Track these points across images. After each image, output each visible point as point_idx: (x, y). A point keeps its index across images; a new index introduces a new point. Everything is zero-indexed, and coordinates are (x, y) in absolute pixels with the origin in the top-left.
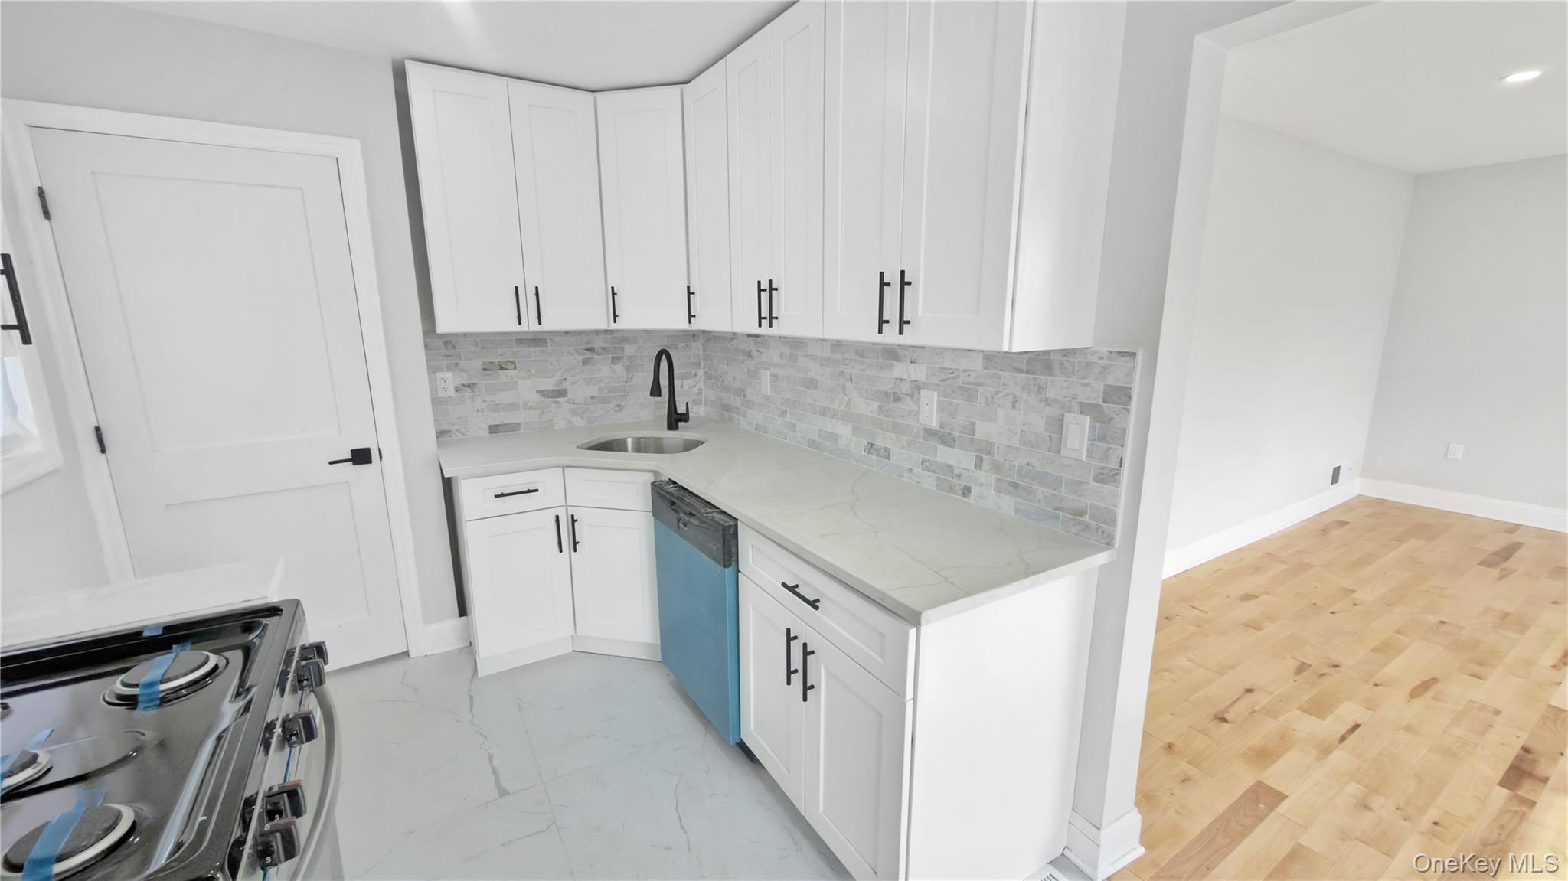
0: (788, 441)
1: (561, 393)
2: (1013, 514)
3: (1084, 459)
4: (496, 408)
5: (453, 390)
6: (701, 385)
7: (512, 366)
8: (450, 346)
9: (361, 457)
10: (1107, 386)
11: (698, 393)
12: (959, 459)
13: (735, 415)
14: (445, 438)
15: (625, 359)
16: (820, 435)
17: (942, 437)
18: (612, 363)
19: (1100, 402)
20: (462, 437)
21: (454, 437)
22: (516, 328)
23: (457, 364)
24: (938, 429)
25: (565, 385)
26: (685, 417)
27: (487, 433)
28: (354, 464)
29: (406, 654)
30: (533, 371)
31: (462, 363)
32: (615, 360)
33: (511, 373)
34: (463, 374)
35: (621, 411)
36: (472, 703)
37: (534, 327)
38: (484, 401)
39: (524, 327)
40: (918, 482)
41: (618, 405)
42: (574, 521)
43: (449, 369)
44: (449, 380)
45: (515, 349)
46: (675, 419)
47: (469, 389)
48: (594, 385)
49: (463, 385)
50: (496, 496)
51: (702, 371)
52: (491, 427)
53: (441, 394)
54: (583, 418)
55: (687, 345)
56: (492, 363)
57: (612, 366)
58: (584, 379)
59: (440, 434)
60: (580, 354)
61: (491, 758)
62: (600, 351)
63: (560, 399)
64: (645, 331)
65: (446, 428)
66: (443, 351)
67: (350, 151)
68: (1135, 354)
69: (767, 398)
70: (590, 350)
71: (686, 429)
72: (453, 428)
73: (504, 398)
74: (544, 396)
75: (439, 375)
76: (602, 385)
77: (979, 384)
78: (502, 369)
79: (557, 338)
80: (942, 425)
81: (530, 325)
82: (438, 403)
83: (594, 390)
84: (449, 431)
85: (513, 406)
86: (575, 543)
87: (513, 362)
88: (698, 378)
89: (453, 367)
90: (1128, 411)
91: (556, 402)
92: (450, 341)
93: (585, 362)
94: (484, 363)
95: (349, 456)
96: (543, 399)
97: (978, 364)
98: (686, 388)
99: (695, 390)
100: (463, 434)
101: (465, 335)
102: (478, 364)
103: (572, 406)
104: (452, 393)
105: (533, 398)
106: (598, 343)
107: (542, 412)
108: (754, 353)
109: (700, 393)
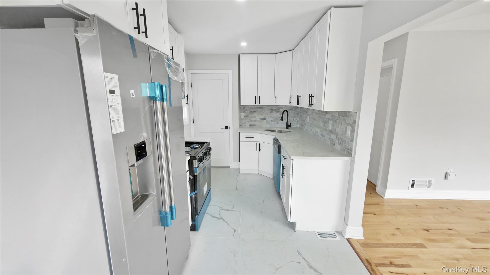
0: (310, 133)
1: (265, 119)
2: (340, 150)
3: (349, 136)
4: (251, 121)
5: (244, 117)
6: (298, 119)
7: (255, 113)
8: (244, 108)
9: (226, 128)
10: (353, 120)
11: (297, 122)
12: (333, 137)
13: (303, 127)
14: (241, 126)
15: (280, 112)
16: (315, 132)
17: (331, 132)
18: (277, 113)
19: (352, 123)
20: (244, 126)
21: (243, 126)
22: (255, 105)
23: (245, 112)
24: (331, 130)
25: (266, 117)
26: (290, 126)
27: (249, 126)
28: (225, 129)
29: (230, 167)
30: (259, 114)
31: (246, 111)
32: (277, 112)
34: (246, 114)
35: (277, 124)
36: (237, 176)
37: (258, 104)
38: (249, 119)
39: (256, 104)
40: (328, 143)
41: (277, 123)
42: (260, 145)
43: (243, 112)
44: (243, 115)
45: (256, 109)
46: (288, 126)
47: (247, 117)
48: (273, 117)
49: (246, 116)
50: (246, 137)
51: (299, 116)
52: (250, 125)
53: (242, 117)
54: (269, 125)
55: (296, 109)
56: (251, 112)
57: (277, 114)
58: (270, 116)
59: (240, 126)
60: (270, 110)
61: (237, 184)
62: (274, 110)
63: (264, 120)
64: (285, 106)
65: (242, 124)
66: (243, 109)
67: (230, 72)
68: (357, 112)
69: (308, 123)
70: (272, 110)
71: (290, 129)
72: (243, 124)
73: (253, 119)
74: (261, 119)
75: (242, 114)
76: (274, 118)
77: (337, 119)
78: (253, 113)
79: (265, 107)
80: (332, 129)
81: (257, 104)
82: (240, 119)
83: (272, 119)
84: (242, 125)
85: (255, 121)
86: (260, 150)
87: (256, 112)
88: (298, 118)
89: (244, 112)
90: (355, 125)
91: (263, 121)
92: (244, 107)
93: (271, 112)
94: (250, 112)
96: (261, 120)
97: (337, 114)
98: (294, 120)
99: (297, 120)
100: (245, 126)
101: (247, 106)
102: (249, 112)
103: (267, 122)
104: (243, 117)
105: (259, 119)
106: (274, 108)
107: (260, 123)
108: (307, 112)
109: (298, 121)
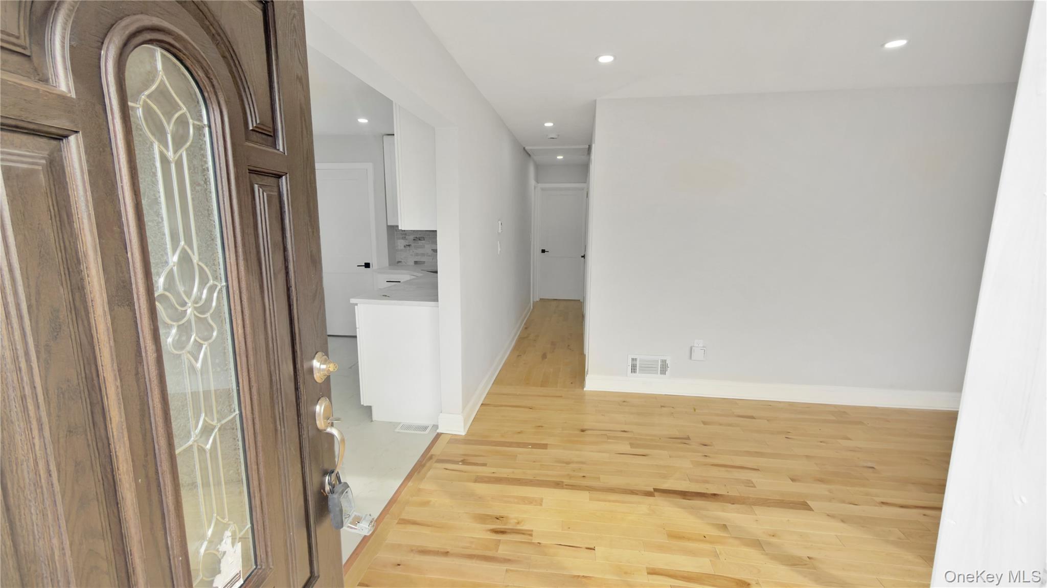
4: (417, 255)
5: (400, 246)
9: (367, 265)
14: (399, 264)
23: (405, 237)
27: (413, 263)
28: (364, 267)
30: (429, 242)
33: (423, 242)
34: (407, 241)
38: (413, 252)
43: (403, 239)
44: (402, 243)
47: (408, 247)
50: (387, 282)
56: (416, 237)
67: (370, 166)
73: (420, 251)
75: (400, 241)
78: (420, 240)
84: (401, 262)
85: (424, 254)
87: (424, 238)
95: (364, 265)
96: (433, 253)
100: (403, 264)
102: (412, 237)
104: (403, 248)
105: (430, 252)
107: (433, 258)
